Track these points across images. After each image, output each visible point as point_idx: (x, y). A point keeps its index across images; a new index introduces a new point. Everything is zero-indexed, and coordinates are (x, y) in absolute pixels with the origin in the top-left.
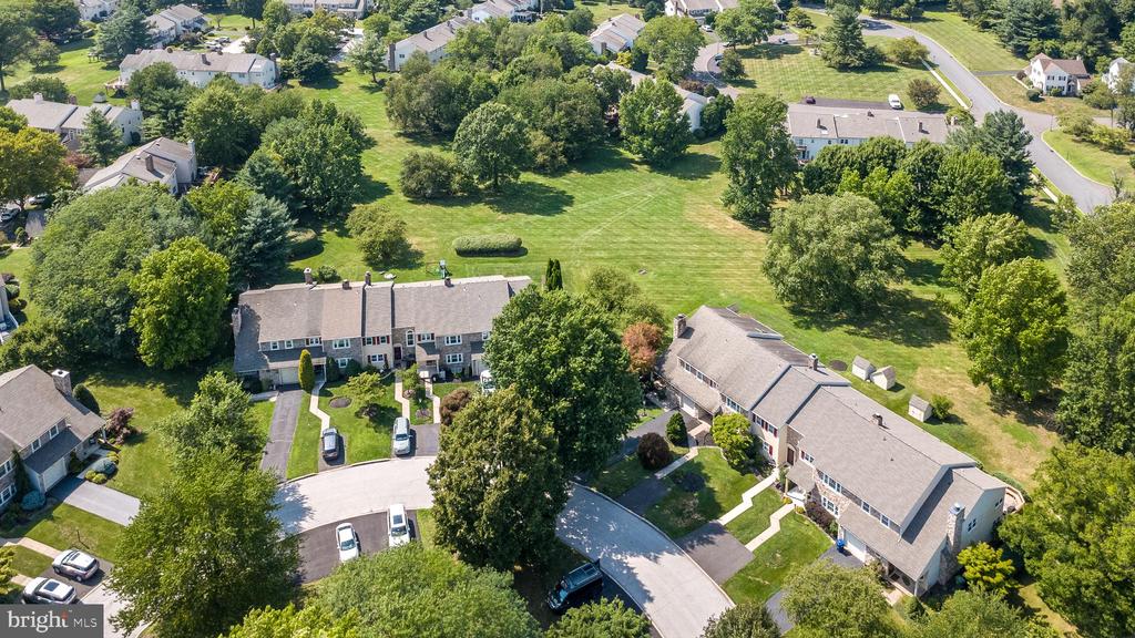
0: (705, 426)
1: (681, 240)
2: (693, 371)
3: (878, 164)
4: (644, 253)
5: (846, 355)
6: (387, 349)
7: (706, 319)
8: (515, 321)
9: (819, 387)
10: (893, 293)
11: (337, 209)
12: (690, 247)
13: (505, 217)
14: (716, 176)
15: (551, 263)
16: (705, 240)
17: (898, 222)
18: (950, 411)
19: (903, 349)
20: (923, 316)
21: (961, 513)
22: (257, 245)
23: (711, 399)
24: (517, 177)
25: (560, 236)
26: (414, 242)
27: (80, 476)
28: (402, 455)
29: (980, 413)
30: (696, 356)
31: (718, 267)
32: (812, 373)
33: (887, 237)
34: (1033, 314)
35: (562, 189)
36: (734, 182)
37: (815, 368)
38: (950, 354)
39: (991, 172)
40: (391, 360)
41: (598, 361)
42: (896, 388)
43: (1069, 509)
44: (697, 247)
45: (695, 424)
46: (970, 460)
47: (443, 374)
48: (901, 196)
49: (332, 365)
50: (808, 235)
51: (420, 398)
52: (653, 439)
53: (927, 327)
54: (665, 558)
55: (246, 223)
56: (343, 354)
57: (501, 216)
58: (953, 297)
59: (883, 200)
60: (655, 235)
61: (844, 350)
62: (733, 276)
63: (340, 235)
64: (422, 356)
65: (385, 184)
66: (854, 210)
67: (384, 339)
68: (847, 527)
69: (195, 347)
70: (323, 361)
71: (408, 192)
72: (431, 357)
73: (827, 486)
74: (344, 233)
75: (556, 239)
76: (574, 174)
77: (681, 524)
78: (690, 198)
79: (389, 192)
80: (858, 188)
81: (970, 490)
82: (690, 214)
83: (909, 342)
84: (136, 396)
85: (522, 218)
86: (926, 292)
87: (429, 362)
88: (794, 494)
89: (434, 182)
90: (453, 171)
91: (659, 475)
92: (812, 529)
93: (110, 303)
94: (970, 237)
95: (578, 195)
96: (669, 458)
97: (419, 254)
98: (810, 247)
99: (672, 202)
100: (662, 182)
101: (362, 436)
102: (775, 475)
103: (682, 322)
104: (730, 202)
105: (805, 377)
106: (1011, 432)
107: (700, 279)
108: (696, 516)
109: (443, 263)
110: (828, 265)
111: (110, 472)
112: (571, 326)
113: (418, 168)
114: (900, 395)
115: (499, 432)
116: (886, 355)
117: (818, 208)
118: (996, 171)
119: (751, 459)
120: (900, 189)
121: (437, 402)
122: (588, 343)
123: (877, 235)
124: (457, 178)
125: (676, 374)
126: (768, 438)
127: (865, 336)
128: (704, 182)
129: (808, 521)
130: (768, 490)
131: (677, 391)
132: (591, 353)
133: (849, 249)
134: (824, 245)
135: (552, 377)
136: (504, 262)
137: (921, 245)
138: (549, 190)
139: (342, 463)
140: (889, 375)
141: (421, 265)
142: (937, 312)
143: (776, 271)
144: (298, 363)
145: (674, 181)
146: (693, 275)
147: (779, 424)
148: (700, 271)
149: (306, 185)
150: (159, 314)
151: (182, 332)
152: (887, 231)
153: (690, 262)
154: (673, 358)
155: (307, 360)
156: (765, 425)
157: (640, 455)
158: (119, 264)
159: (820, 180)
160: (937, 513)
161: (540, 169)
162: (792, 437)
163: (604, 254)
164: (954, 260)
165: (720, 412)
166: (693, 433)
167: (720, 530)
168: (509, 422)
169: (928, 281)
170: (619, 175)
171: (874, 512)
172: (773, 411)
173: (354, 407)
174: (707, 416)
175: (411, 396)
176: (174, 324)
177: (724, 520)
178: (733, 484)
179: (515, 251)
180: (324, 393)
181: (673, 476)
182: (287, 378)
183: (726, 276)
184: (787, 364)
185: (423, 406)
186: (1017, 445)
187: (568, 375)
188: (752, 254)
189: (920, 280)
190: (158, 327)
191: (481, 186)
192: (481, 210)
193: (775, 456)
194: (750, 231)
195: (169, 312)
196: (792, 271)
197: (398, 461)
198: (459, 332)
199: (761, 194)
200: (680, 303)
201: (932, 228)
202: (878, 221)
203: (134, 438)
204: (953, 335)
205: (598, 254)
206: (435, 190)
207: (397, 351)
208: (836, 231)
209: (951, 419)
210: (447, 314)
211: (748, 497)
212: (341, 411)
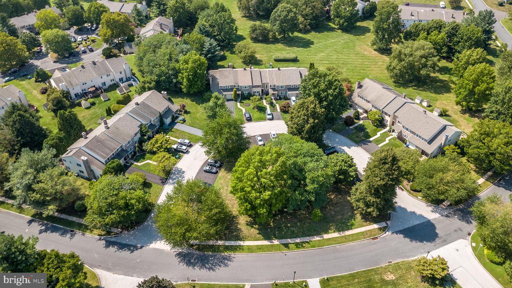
0: (365, 115)
1: (354, 58)
2: (363, 98)
3: (434, 30)
4: (341, 62)
5: (413, 96)
6: (260, 89)
7: (367, 82)
8: (310, 80)
9: (405, 103)
10: (432, 77)
11: (229, 44)
12: (358, 60)
13: (289, 48)
14: (368, 34)
15: (311, 64)
16: (364, 58)
17: (439, 51)
18: (447, 113)
19: (433, 95)
20: (442, 85)
21: (447, 136)
22: (209, 55)
23: (368, 106)
24: (292, 34)
25: (311, 55)
26: (258, 56)
27: (176, 121)
28: (270, 120)
29: (457, 114)
30: (364, 94)
31: (369, 67)
32: (403, 99)
33: (435, 56)
34: (483, 82)
35: (309, 38)
36: (376, 37)
37: (405, 98)
38: (450, 97)
39: (478, 34)
40: (261, 93)
41: (337, 91)
42: (429, 106)
43: (481, 134)
44: (360, 60)
45: (362, 114)
46: (452, 124)
47: (278, 98)
48: (442, 42)
49: (242, 94)
50: (405, 55)
51: (271, 104)
52: (349, 118)
53: (443, 88)
54: (353, 148)
55: (204, 48)
56: (246, 90)
57: (287, 48)
58: (454, 79)
59: (435, 43)
60: (345, 56)
61: (413, 95)
62: (374, 70)
63: (231, 53)
64: (271, 92)
65: (242, 36)
66: (423, 47)
67: (259, 86)
68: (410, 141)
69: (199, 87)
70: (240, 92)
71: (252, 39)
72: (275, 92)
73: (405, 130)
74: (233, 53)
75: (309, 57)
76: (313, 33)
77: (358, 139)
78: (357, 43)
79: (245, 39)
80: (426, 39)
81: (451, 131)
82: (358, 49)
83: (436, 92)
84: (182, 101)
85: (296, 49)
86: (445, 77)
87: (273, 94)
88: (393, 134)
89: (262, 35)
90: (269, 31)
91: (351, 127)
92: (399, 142)
93: (170, 72)
94: (465, 57)
95: (315, 41)
96: (354, 123)
97: (261, 61)
98: (406, 59)
99: (351, 44)
100: (347, 36)
101: (256, 114)
102: (388, 128)
103: (359, 83)
104: (374, 44)
105: (401, 100)
106: (466, 119)
107: (362, 71)
108: (363, 138)
109: (271, 64)
110: (411, 66)
111: (184, 121)
112: (329, 80)
113: (256, 29)
114: (431, 108)
115: (310, 109)
116: (427, 97)
117: (410, 45)
118: (480, 34)
119: (381, 124)
120: (442, 39)
121: (277, 105)
122: (334, 86)
123: (431, 56)
124: (271, 33)
125: (356, 99)
126: (387, 118)
127: (420, 90)
128: (363, 37)
129: (397, 140)
130: (385, 132)
131: (356, 105)
132: (336, 89)
133: (420, 60)
134: (411, 59)
135: (323, 95)
136: (291, 64)
137: (445, 61)
138: (304, 39)
139: (252, 121)
140: (427, 102)
141: (262, 64)
142: (447, 84)
143: (391, 68)
144: (233, 93)
145: (351, 36)
146: (359, 70)
147: (391, 113)
148: (362, 68)
149: (218, 35)
150: (189, 76)
151: (196, 82)
152: (435, 54)
153: (358, 65)
154: (355, 94)
155: (236, 92)
156: (386, 114)
157: (345, 122)
158: (170, 59)
159: (411, 35)
160: (439, 137)
161: (300, 31)
162: (395, 117)
163: (327, 62)
164: (458, 65)
165: (371, 110)
166: (361, 117)
167: (370, 142)
168: (313, 106)
169: (446, 73)
170: (330, 34)
171: (420, 137)
172: (390, 110)
173: (252, 106)
174: (366, 112)
175: (269, 104)
176: (193, 79)
177: (371, 139)
178: (374, 130)
179: (295, 60)
180: (240, 102)
181: (356, 128)
182: (229, 97)
183: (372, 70)
184: (395, 96)
185: (274, 107)
186: (468, 123)
187: (328, 95)
188: (381, 63)
189: (443, 73)
190: (189, 80)
191: (279, 37)
192: (280, 46)
193: (388, 123)
194: (380, 55)
195: (192, 75)
196: (398, 68)
197: (269, 121)
198: (284, 84)
199: (386, 41)
200: (355, 79)
201: (450, 54)
202: (432, 50)
203: (186, 112)
204: (452, 91)
205: (324, 62)
206: (263, 38)
207: (262, 90)
208: (416, 54)
209: (446, 115)
210: (279, 79)
211: (379, 134)
212: (248, 107)
